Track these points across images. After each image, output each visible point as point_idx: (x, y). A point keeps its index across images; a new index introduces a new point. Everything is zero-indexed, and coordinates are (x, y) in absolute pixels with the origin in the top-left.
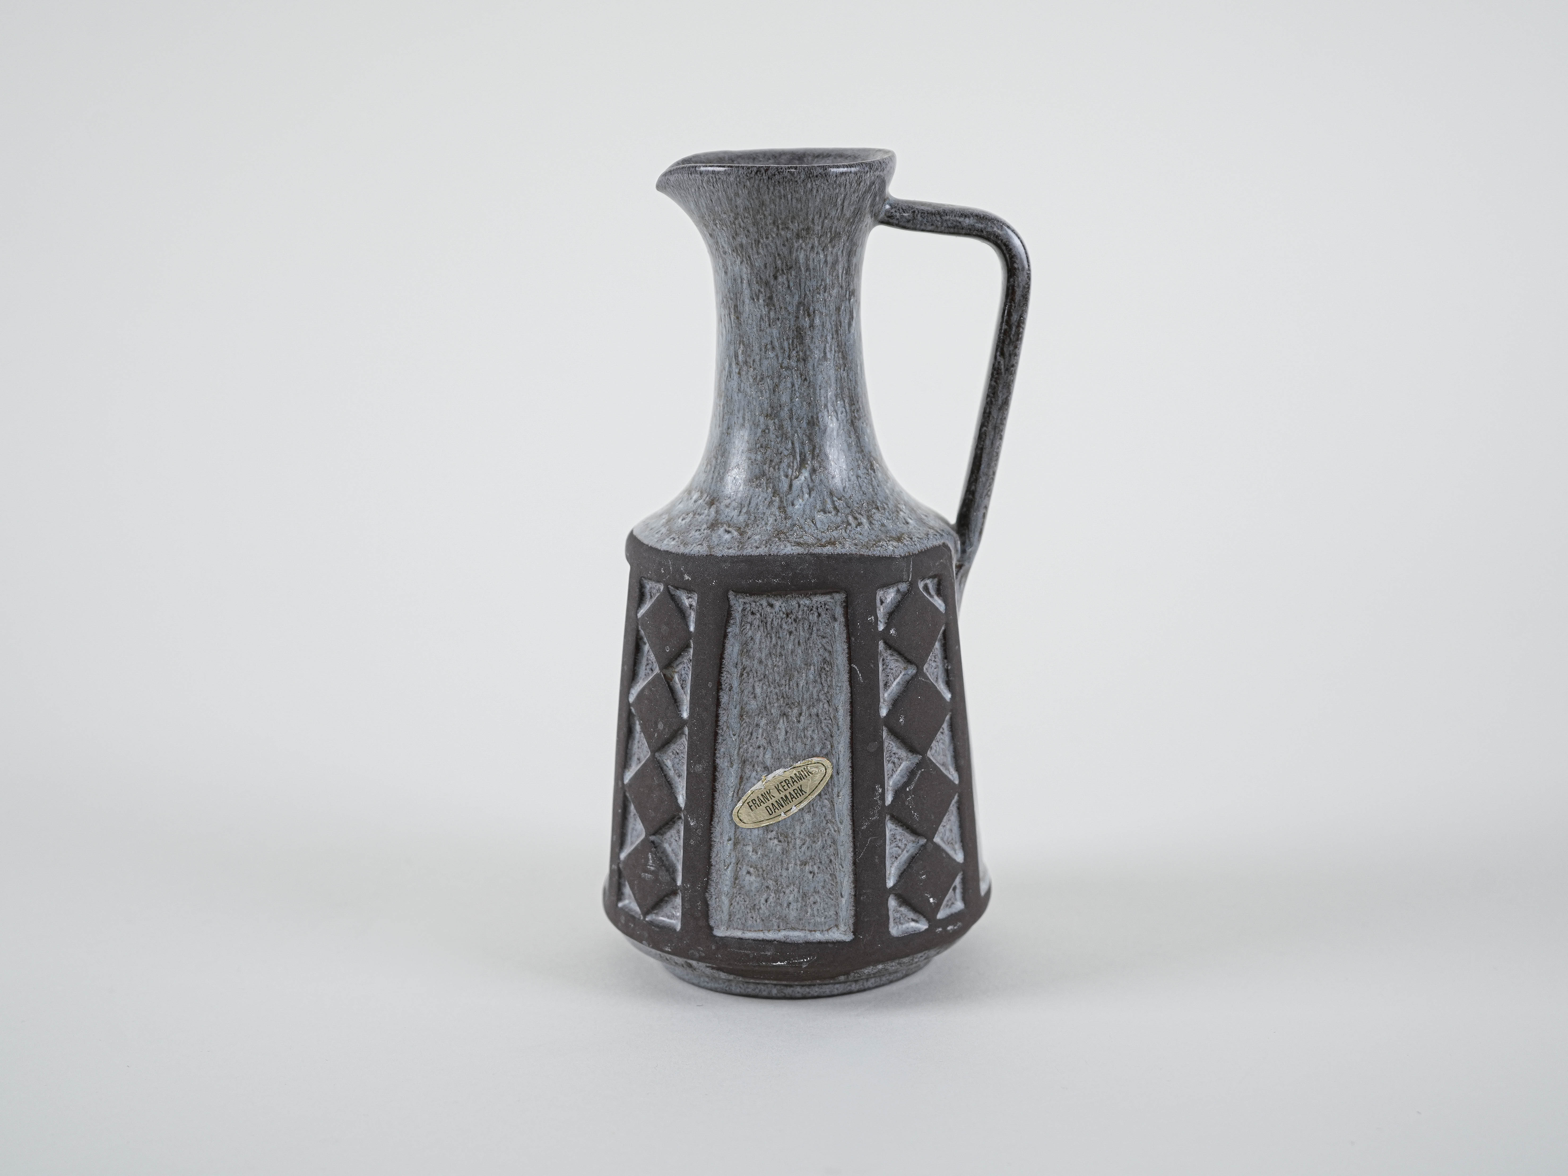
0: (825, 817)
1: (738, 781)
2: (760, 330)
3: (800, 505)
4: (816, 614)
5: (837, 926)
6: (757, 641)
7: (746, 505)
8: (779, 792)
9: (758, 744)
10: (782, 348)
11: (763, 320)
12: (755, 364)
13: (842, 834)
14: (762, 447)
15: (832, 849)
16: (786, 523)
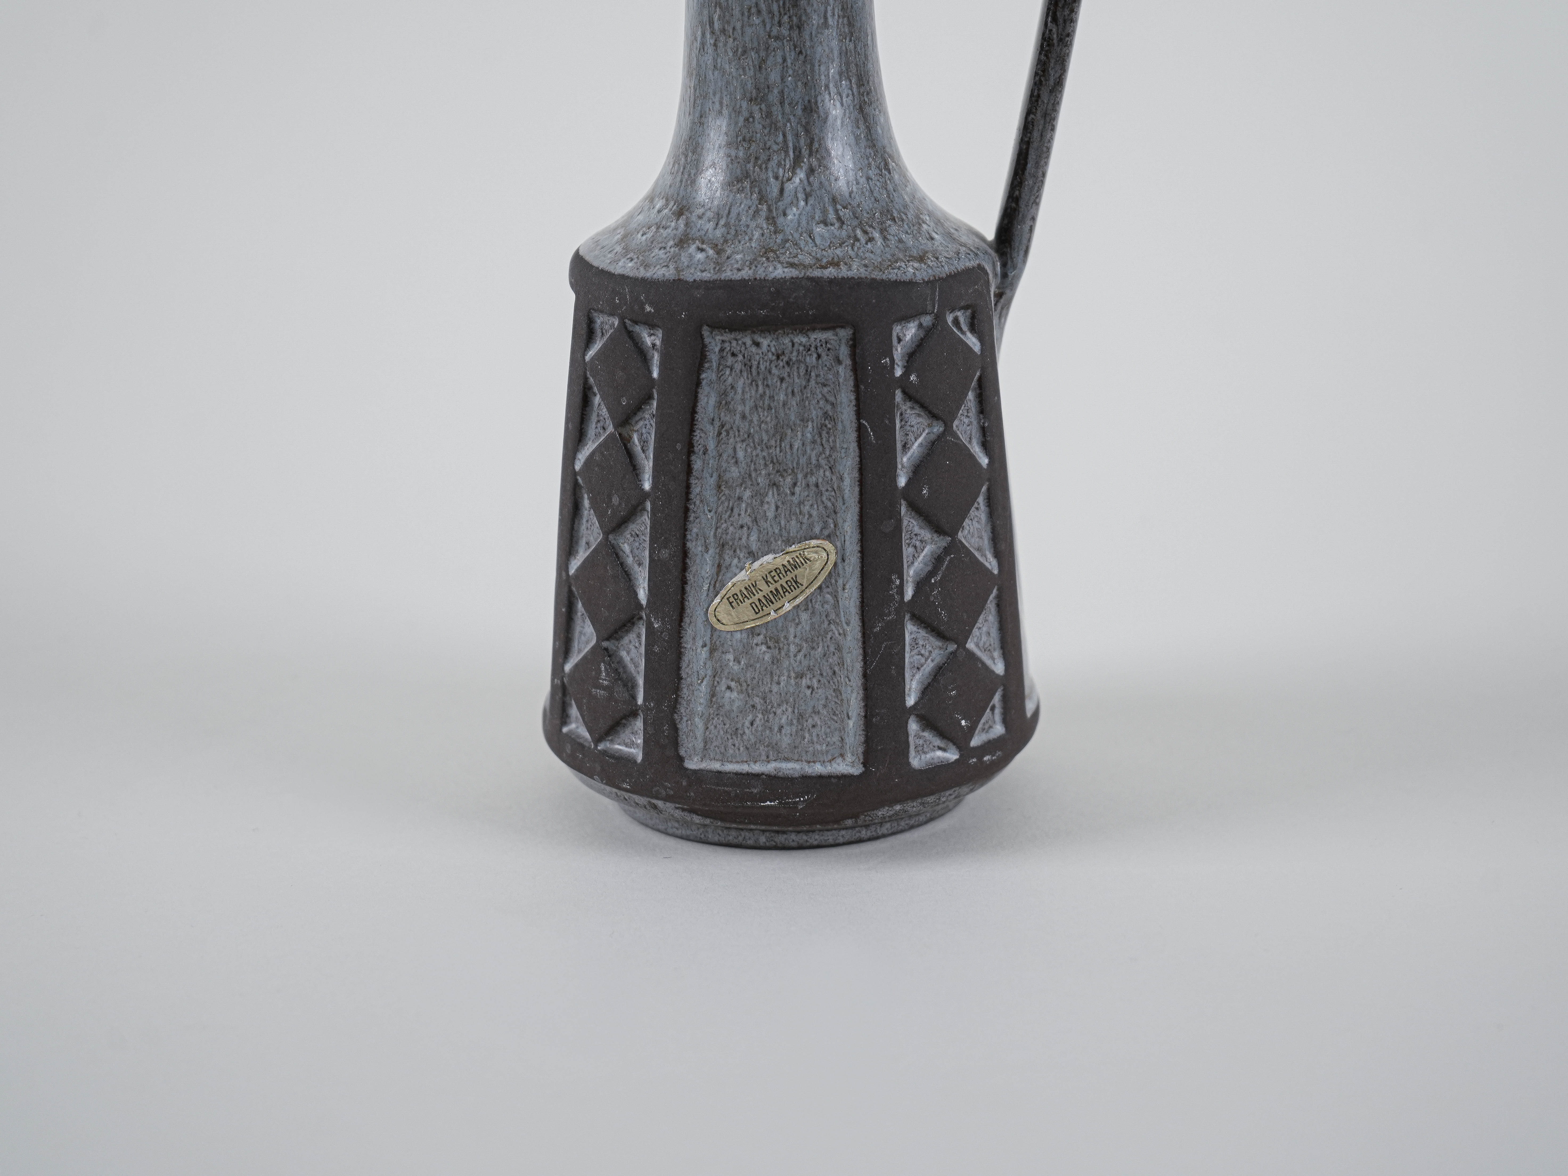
0: (826, 616)
1: (715, 570)
3: (795, 215)
4: (815, 355)
5: (842, 755)
6: (740, 391)
7: (725, 216)
8: (767, 584)
9: (740, 523)
10: (770, 12)
12: (735, 32)
13: (849, 638)
14: (744, 140)
15: (835, 658)
16: (776, 238)
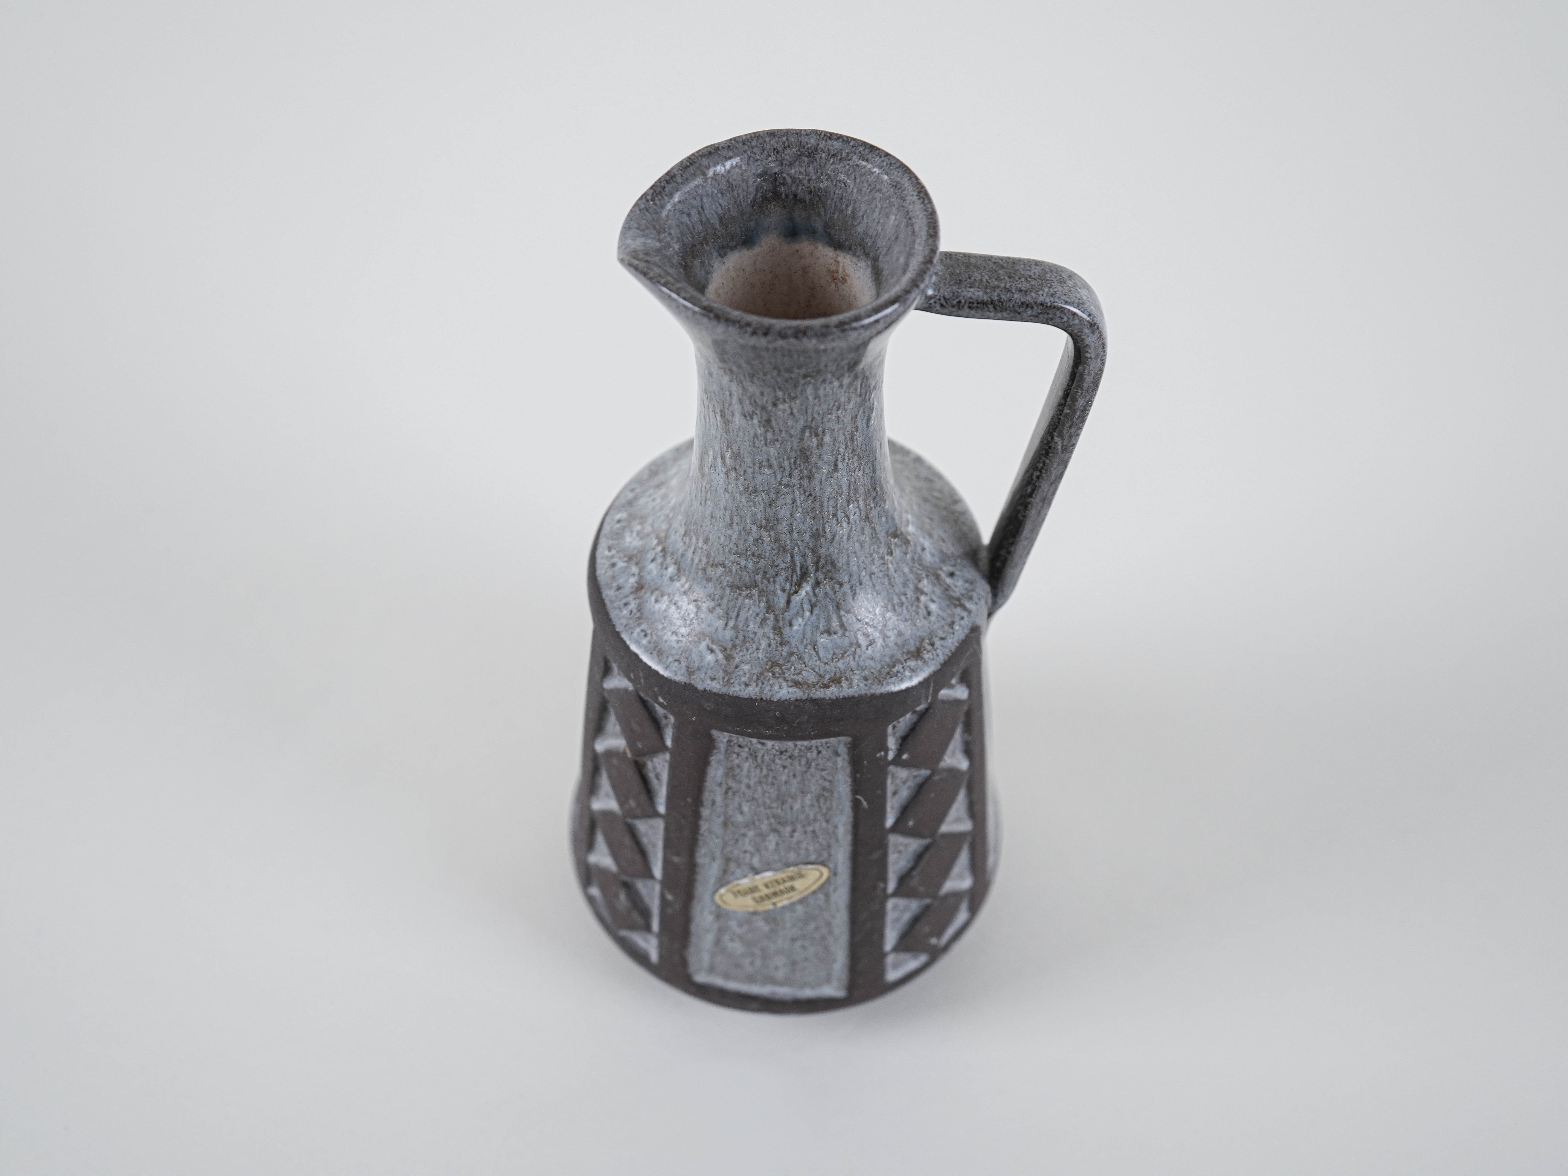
0: (819, 907)
1: (721, 874)
2: (754, 447)
3: (800, 625)
5: (828, 982)
6: (745, 769)
7: (733, 617)
8: (767, 888)
9: (744, 849)
10: (781, 467)
11: (758, 438)
13: (838, 919)
15: (825, 930)
16: (782, 651)
